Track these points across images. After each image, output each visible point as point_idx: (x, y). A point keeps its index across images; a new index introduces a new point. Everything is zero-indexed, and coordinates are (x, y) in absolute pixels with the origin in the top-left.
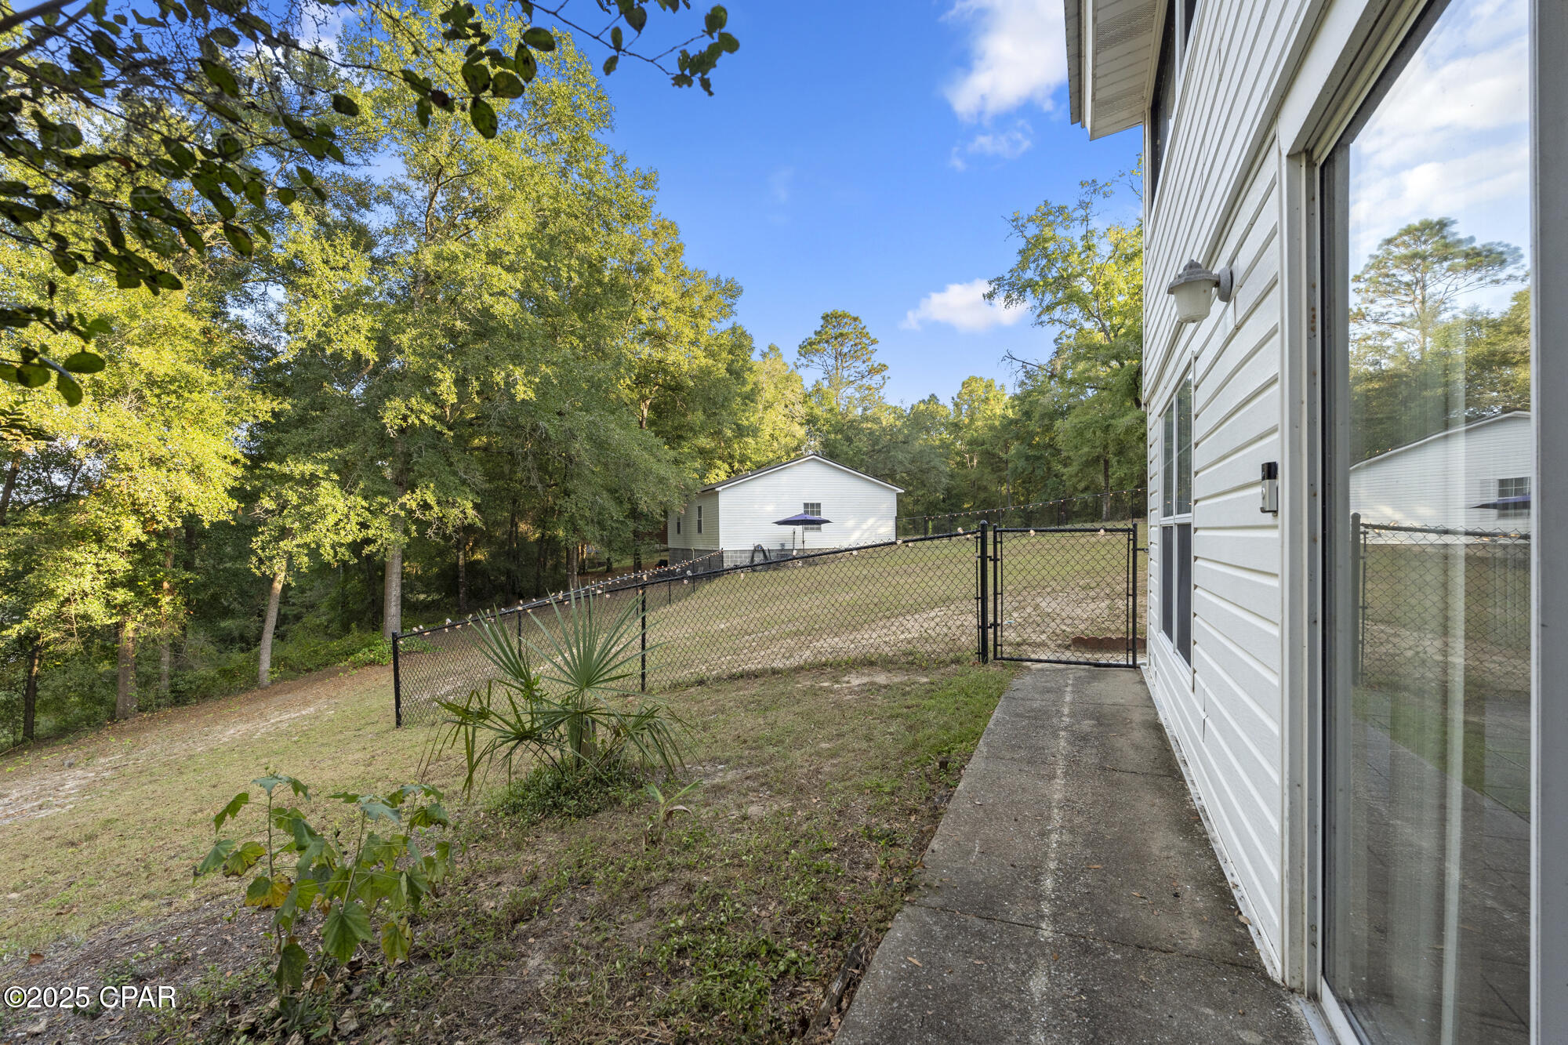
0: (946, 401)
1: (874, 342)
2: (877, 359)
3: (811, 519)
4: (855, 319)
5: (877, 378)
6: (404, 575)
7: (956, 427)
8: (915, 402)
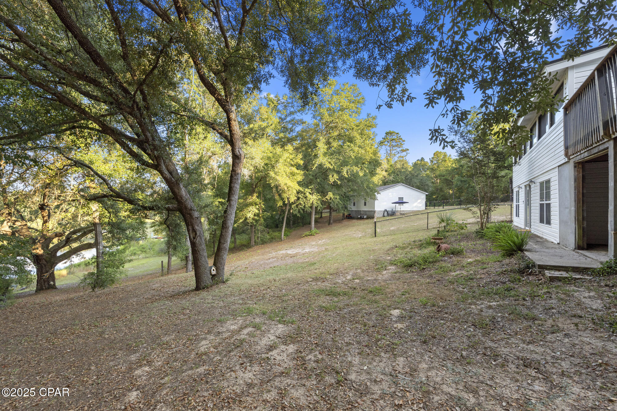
0: (427, 160)
1: (404, 141)
2: (405, 147)
3: (401, 202)
4: (397, 134)
5: (404, 153)
6: (315, 218)
7: (432, 170)
8: (416, 160)
